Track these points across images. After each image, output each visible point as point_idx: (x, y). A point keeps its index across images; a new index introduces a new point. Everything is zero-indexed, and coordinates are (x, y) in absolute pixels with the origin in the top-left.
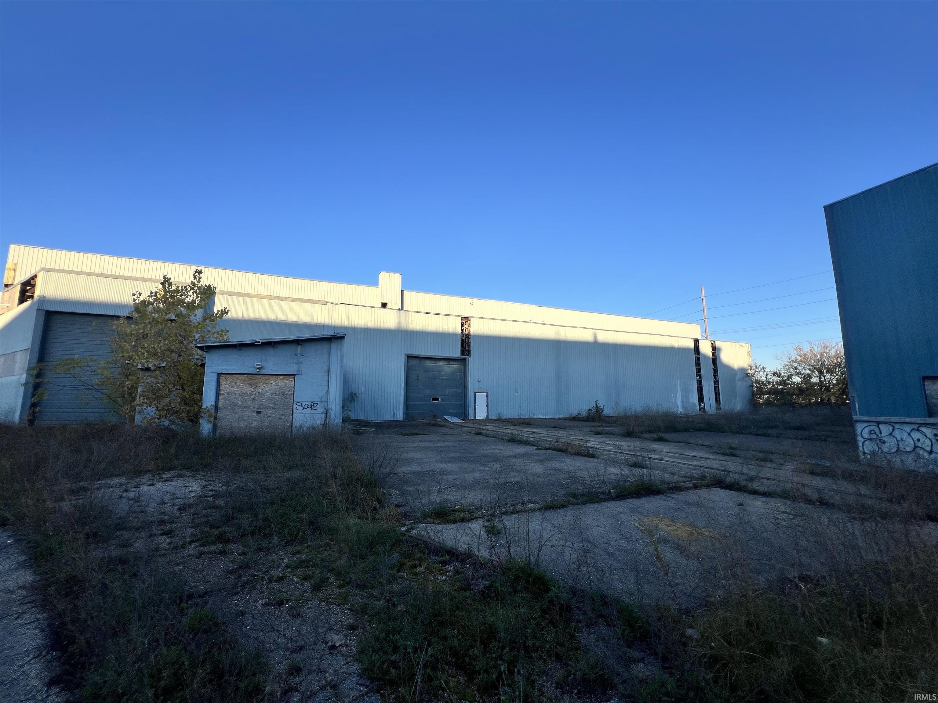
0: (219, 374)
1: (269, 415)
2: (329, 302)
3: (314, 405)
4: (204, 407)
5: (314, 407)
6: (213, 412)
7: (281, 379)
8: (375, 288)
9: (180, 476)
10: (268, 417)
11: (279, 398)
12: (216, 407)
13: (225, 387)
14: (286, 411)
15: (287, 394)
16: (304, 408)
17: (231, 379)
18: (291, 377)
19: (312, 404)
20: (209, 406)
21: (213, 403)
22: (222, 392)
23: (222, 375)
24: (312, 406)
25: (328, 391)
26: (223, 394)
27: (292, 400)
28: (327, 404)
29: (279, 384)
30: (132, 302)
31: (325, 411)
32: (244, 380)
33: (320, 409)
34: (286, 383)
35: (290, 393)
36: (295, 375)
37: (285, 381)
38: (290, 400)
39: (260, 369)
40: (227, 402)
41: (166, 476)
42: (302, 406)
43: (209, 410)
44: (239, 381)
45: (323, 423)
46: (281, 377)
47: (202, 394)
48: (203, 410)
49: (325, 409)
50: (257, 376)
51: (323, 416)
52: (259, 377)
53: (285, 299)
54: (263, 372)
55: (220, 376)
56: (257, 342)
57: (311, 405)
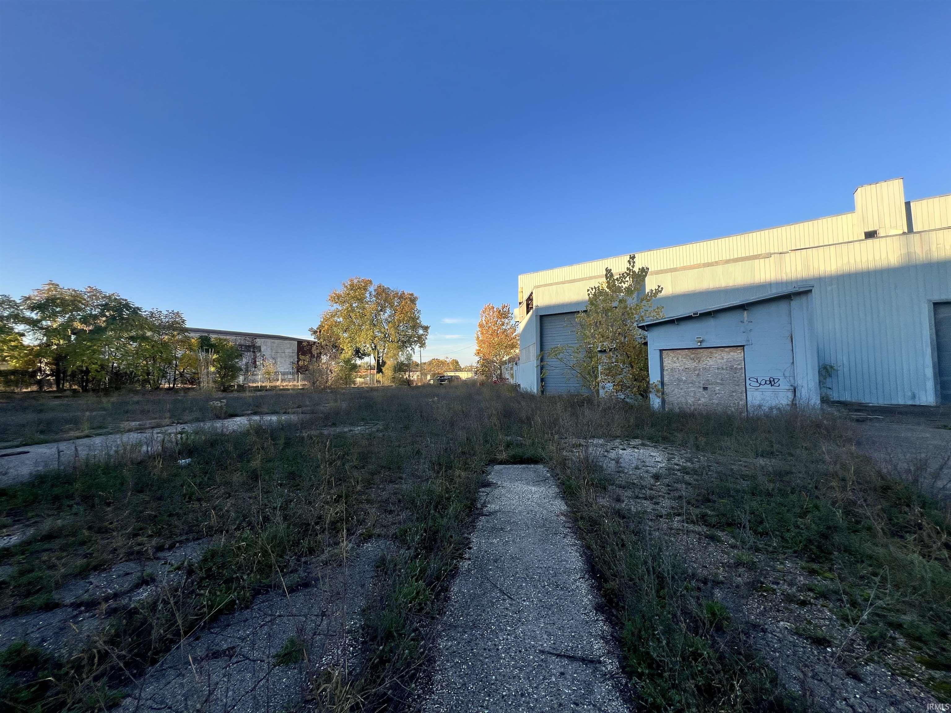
0: (661, 351)
1: (717, 392)
2: (775, 253)
3: (774, 381)
4: (651, 382)
5: (775, 383)
6: (660, 387)
7: (726, 352)
8: (849, 216)
9: (643, 445)
10: (716, 394)
11: (728, 373)
12: (662, 383)
13: (668, 363)
14: (737, 387)
15: (736, 368)
16: (760, 384)
17: (673, 355)
18: (739, 348)
19: (772, 379)
20: (656, 382)
21: (659, 379)
22: (666, 368)
23: (664, 352)
24: (772, 382)
25: (793, 363)
26: (667, 370)
27: (743, 375)
28: (794, 379)
29: (725, 357)
30: (587, 298)
31: (792, 388)
32: (686, 355)
33: (784, 385)
34: (733, 356)
35: (739, 367)
36: (743, 346)
37: (732, 354)
38: (741, 375)
39: (701, 342)
40: (672, 378)
41: (633, 443)
42: (757, 382)
43: (656, 386)
44: (681, 357)
45: (790, 403)
46: (727, 350)
47: (648, 371)
48: (651, 386)
49: (791, 386)
50: (699, 350)
51: (790, 395)
52: (701, 350)
53: (717, 263)
54: (704, 345)
55: (662, 353)
56: (694, 314)
57: (770, 381)
